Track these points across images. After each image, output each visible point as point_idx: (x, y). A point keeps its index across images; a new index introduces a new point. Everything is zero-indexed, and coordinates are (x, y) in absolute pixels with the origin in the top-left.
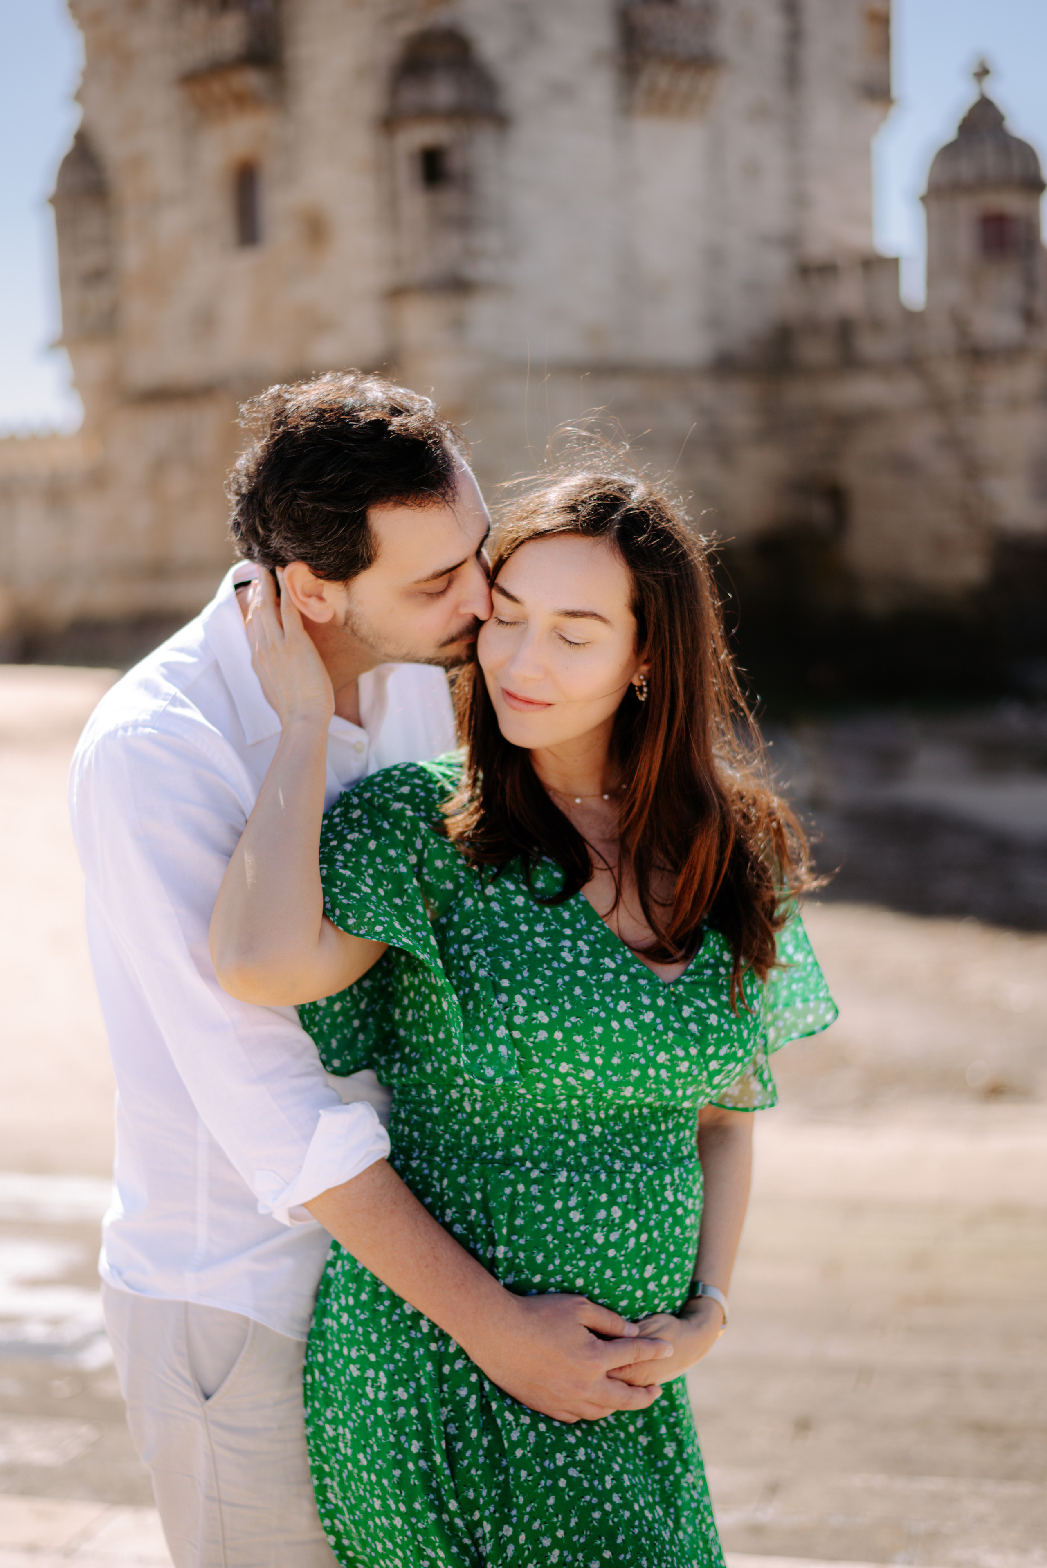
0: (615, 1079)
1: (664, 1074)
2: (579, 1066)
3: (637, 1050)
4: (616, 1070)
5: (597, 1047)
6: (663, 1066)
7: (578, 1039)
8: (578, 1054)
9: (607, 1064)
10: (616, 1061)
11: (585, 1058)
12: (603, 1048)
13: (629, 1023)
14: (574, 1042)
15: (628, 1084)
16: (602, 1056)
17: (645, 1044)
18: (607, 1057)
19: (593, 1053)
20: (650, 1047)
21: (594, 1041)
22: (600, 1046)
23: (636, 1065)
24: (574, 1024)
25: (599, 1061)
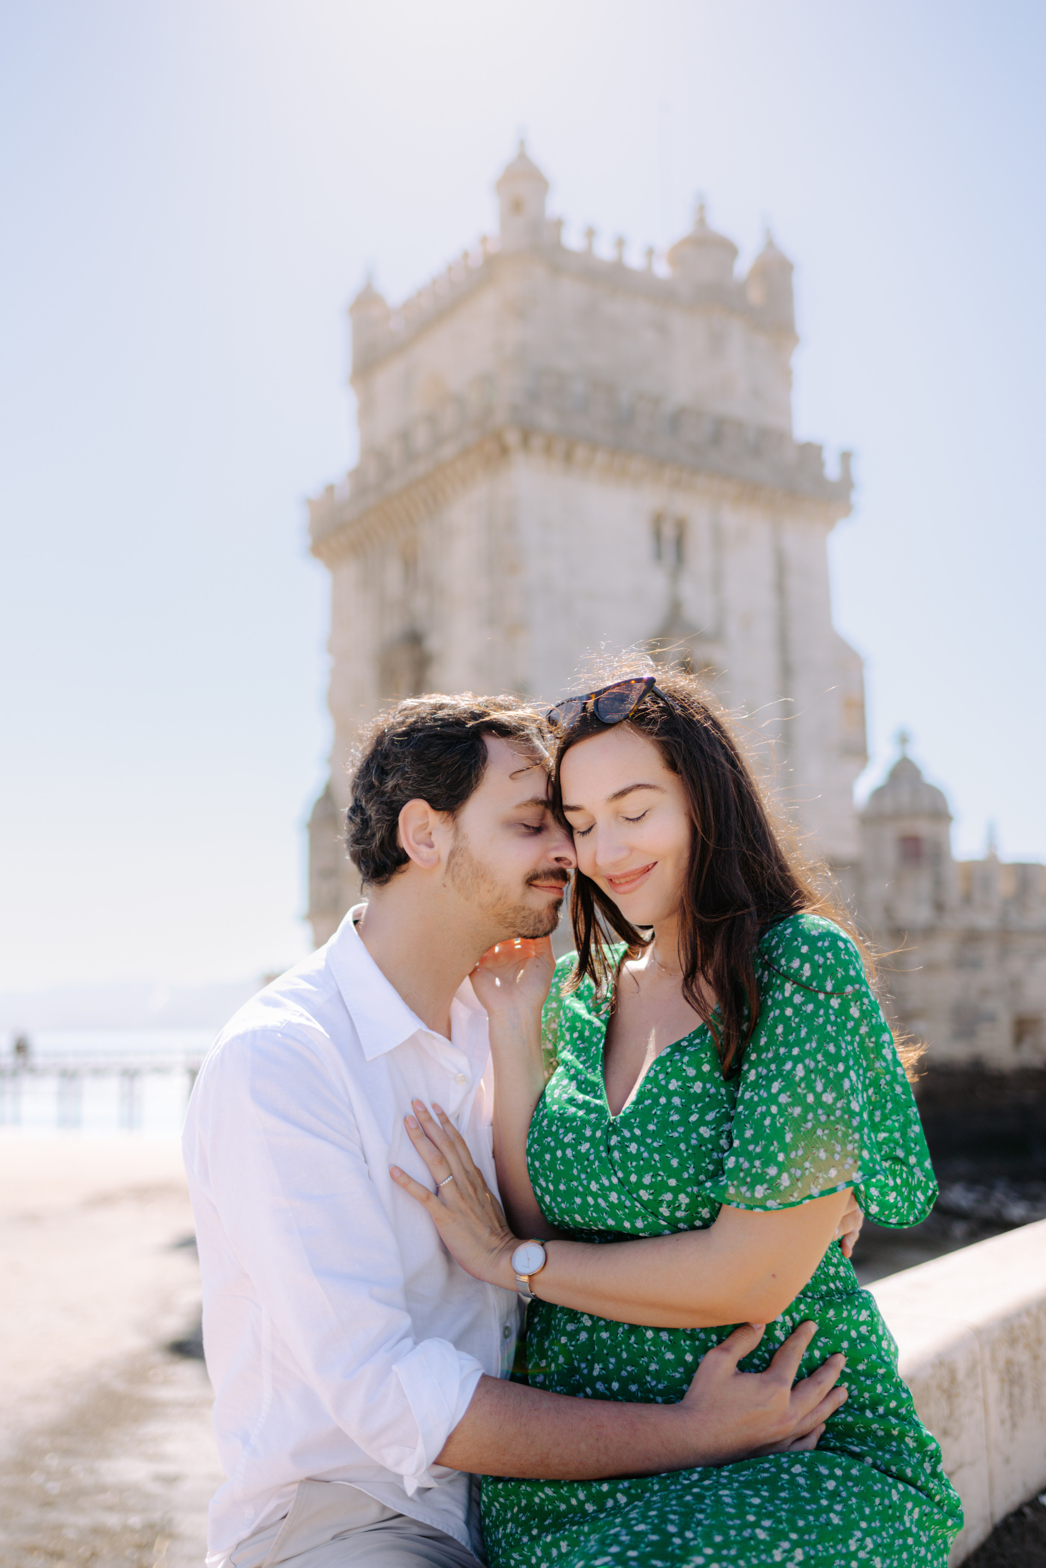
3: (574, 1178)
6: (598, 1195)
15: (576, 1210)
17: (580, 1173)
20: (582, 1177)
23: (576, 1193)
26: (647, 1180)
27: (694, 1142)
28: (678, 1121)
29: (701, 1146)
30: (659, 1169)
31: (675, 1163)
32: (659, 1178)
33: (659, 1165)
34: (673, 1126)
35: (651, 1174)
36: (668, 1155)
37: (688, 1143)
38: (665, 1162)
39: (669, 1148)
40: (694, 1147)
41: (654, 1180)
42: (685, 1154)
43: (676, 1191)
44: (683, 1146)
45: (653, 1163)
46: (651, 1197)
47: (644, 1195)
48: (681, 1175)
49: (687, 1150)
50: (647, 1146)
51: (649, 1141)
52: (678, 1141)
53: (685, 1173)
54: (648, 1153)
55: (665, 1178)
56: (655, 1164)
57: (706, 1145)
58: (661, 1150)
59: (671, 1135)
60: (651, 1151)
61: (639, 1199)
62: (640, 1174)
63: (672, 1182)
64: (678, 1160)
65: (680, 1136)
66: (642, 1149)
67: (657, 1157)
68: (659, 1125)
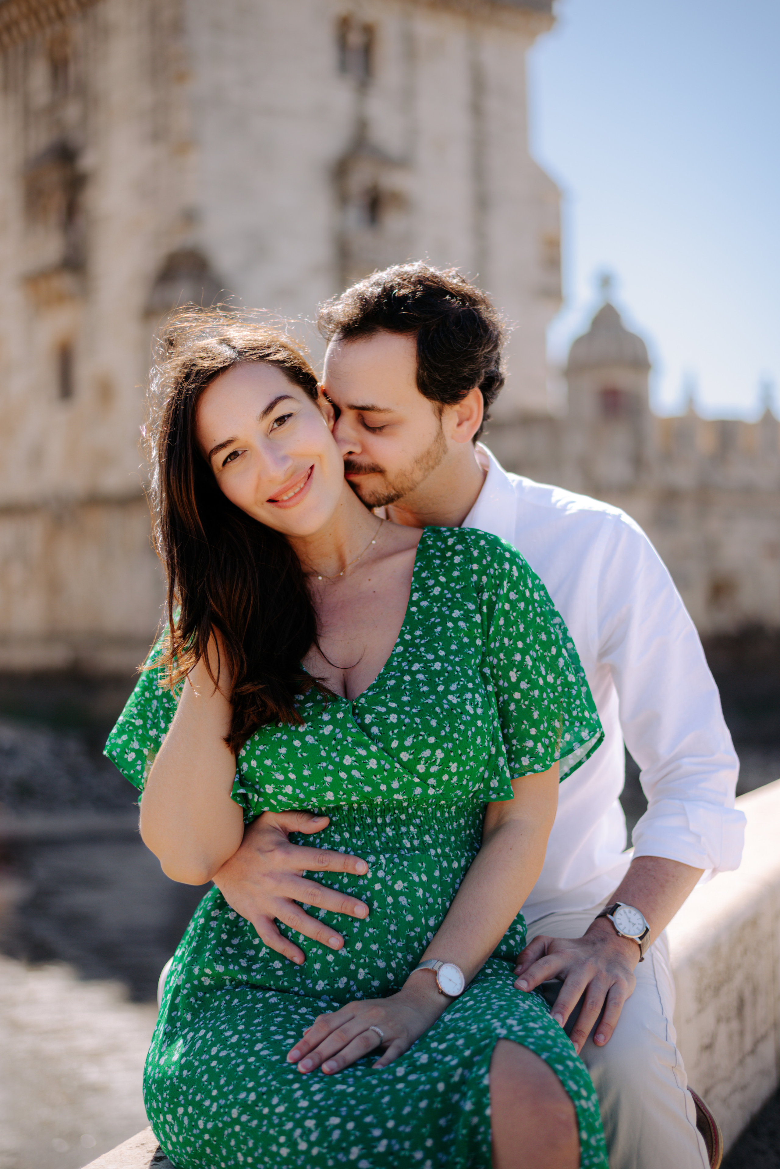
0: (312, 788)
1: (355, 773)
2: (279, 784)
3: (322, 759)
4: (311, 780)
5: (286, 765)
6: (351, 767)
7: (268, 762)
8: (273, 775)
9: (301, 778)
10: (306, 773)
11: (281, 777)
12: (291, 765)
13: (309, 739)
14: (266, 765)
15: (326, 790)
16: (293, 772)
17: (328, 753)
18: (298, 771)
19: (285, 772)
20: (334, 755)
21: (282, 761)
22: (288, 763)
23: (326, 772)
24: (262, 751)
25: (292, 776)
26: (408, 742)
27: (446, 706)
28: (429, 691)
29: (452, 709)
30: (420, 730)
31: (434, 723)
32: (421, 738)
33: (420, 727)
34: (426, 695)
35: (413, 735)
36: (428, 717)
37: (442, 707)
38: (426, 724)
39: (427, 712)
40: (447, 710)
41: (415, 740)
42: (441, 716)
43: (433, 748)
44: (438, 710)
45: (415, 726)
46: (411, 757)
47: (405, 756)
48: (440, 733)
49: (442, 712)
50: (407, 714)
51: (408, 709)
52: (433, 706)
53: (443, 731)
54: (409, 718)
55: (426, 737)
56: (417, 727)
57: (456, 709)
58: (420, 714)
59: (426, 702)
60: (412, 717)
61: (400, 761)
62: (401, 738)
63: (432, 740)
64: (436, 721)
65: (433, 702)
66: (403, 717)
67: (418, 720)
68: (412, 696)
